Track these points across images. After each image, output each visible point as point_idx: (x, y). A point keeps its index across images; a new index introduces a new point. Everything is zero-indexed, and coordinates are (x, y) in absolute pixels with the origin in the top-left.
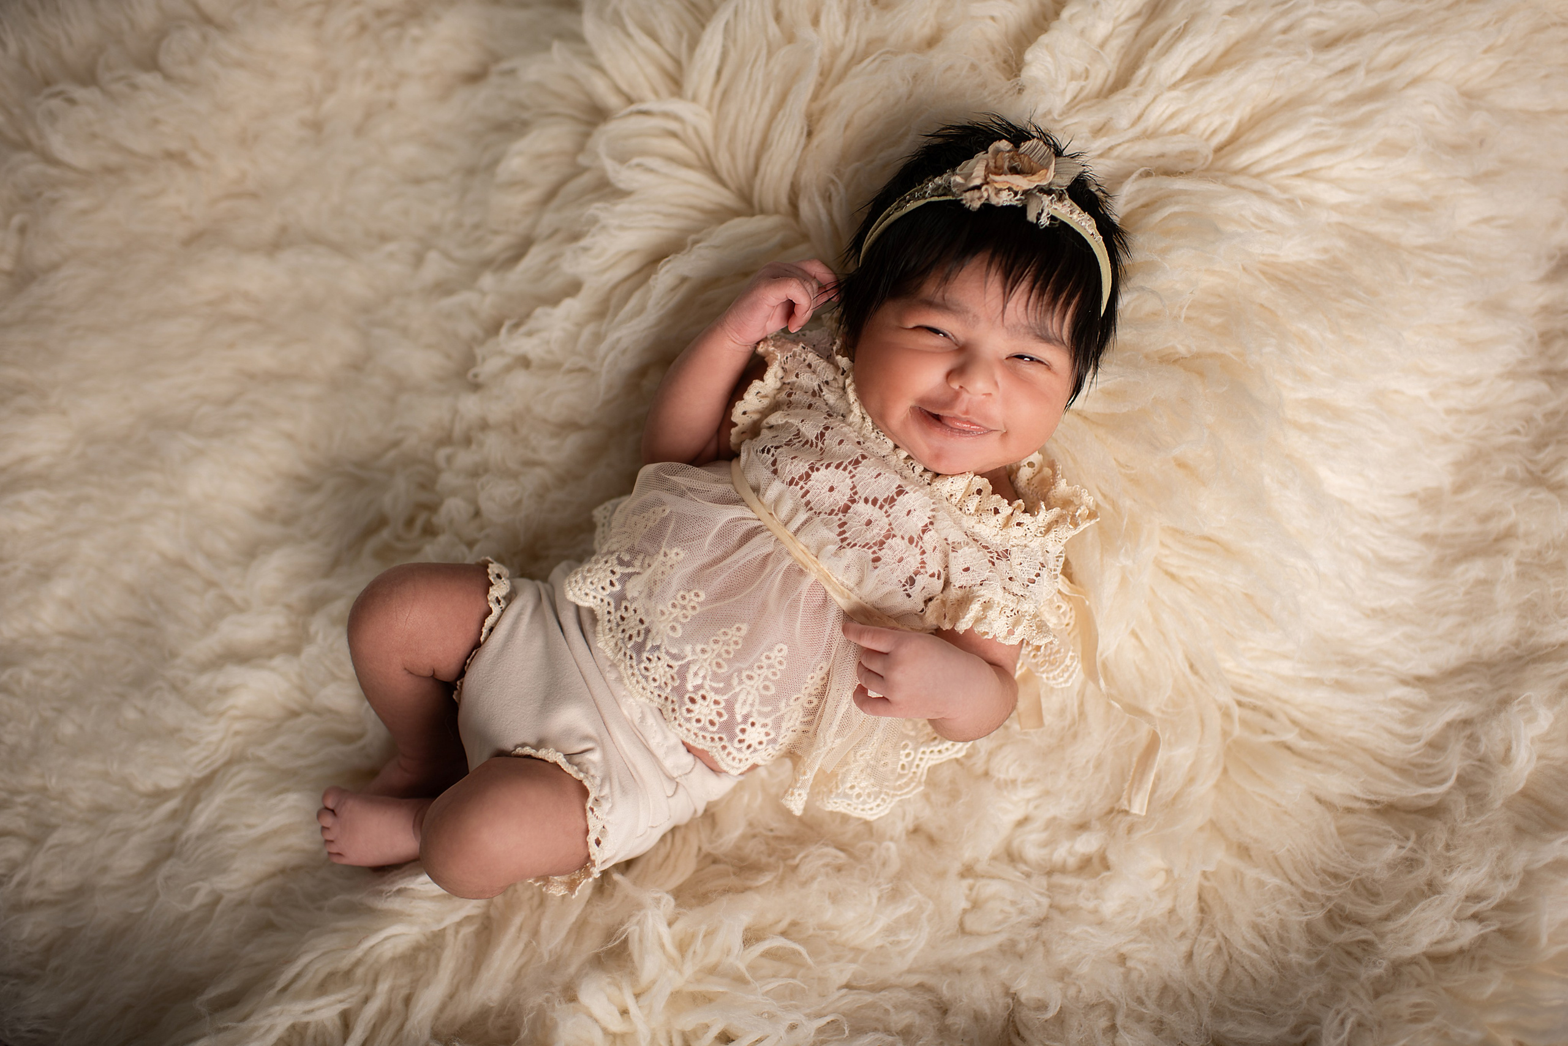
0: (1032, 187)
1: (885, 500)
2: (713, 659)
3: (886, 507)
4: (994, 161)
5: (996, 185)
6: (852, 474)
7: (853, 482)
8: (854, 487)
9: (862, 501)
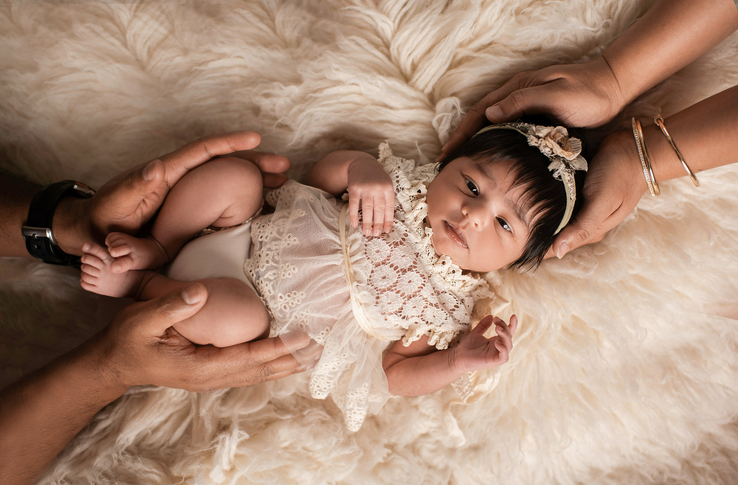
0: (561, 156)
1: (401, 270)
2: (284, 303)
3: (401, 273)
4: (555, 133)
5: (547, 143)
6: (392, 249)
7: (390, 254)
8: (390, 256)
9: (389, 265)
